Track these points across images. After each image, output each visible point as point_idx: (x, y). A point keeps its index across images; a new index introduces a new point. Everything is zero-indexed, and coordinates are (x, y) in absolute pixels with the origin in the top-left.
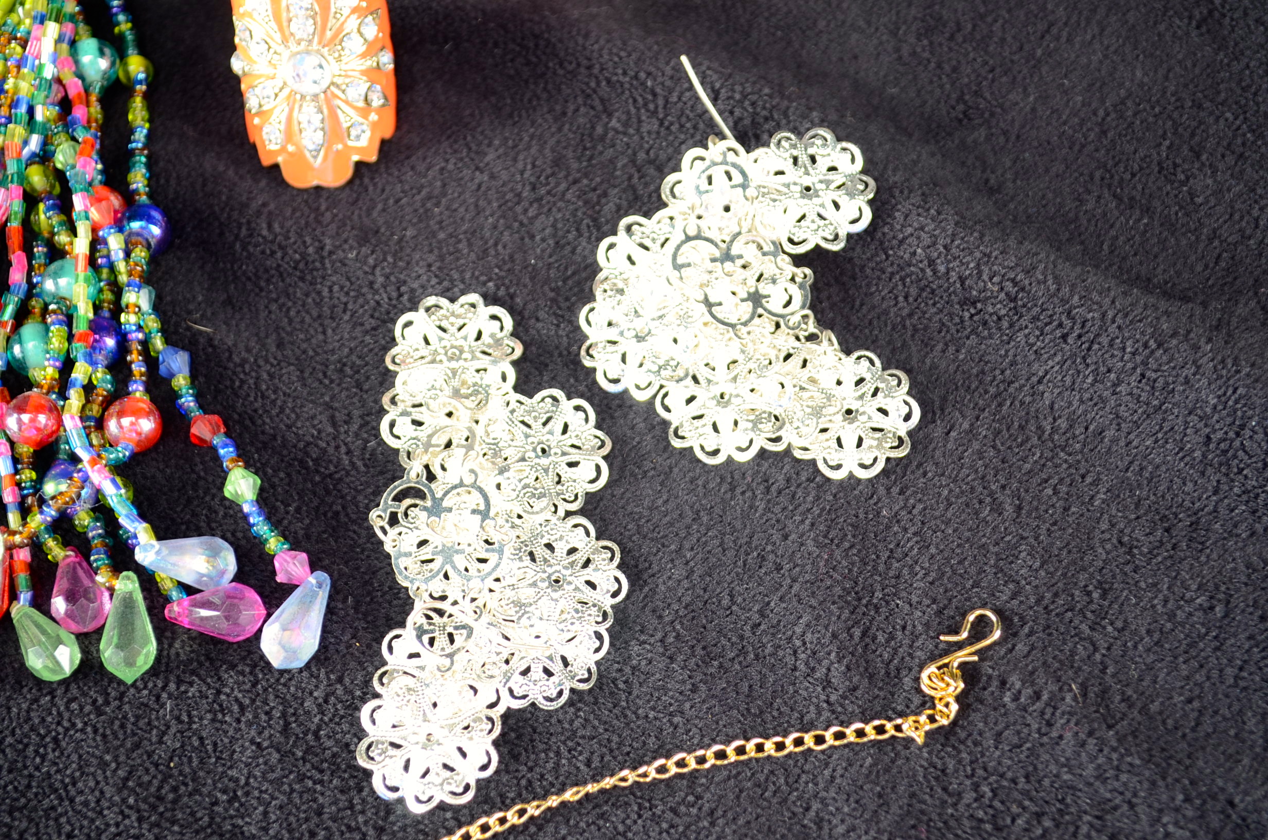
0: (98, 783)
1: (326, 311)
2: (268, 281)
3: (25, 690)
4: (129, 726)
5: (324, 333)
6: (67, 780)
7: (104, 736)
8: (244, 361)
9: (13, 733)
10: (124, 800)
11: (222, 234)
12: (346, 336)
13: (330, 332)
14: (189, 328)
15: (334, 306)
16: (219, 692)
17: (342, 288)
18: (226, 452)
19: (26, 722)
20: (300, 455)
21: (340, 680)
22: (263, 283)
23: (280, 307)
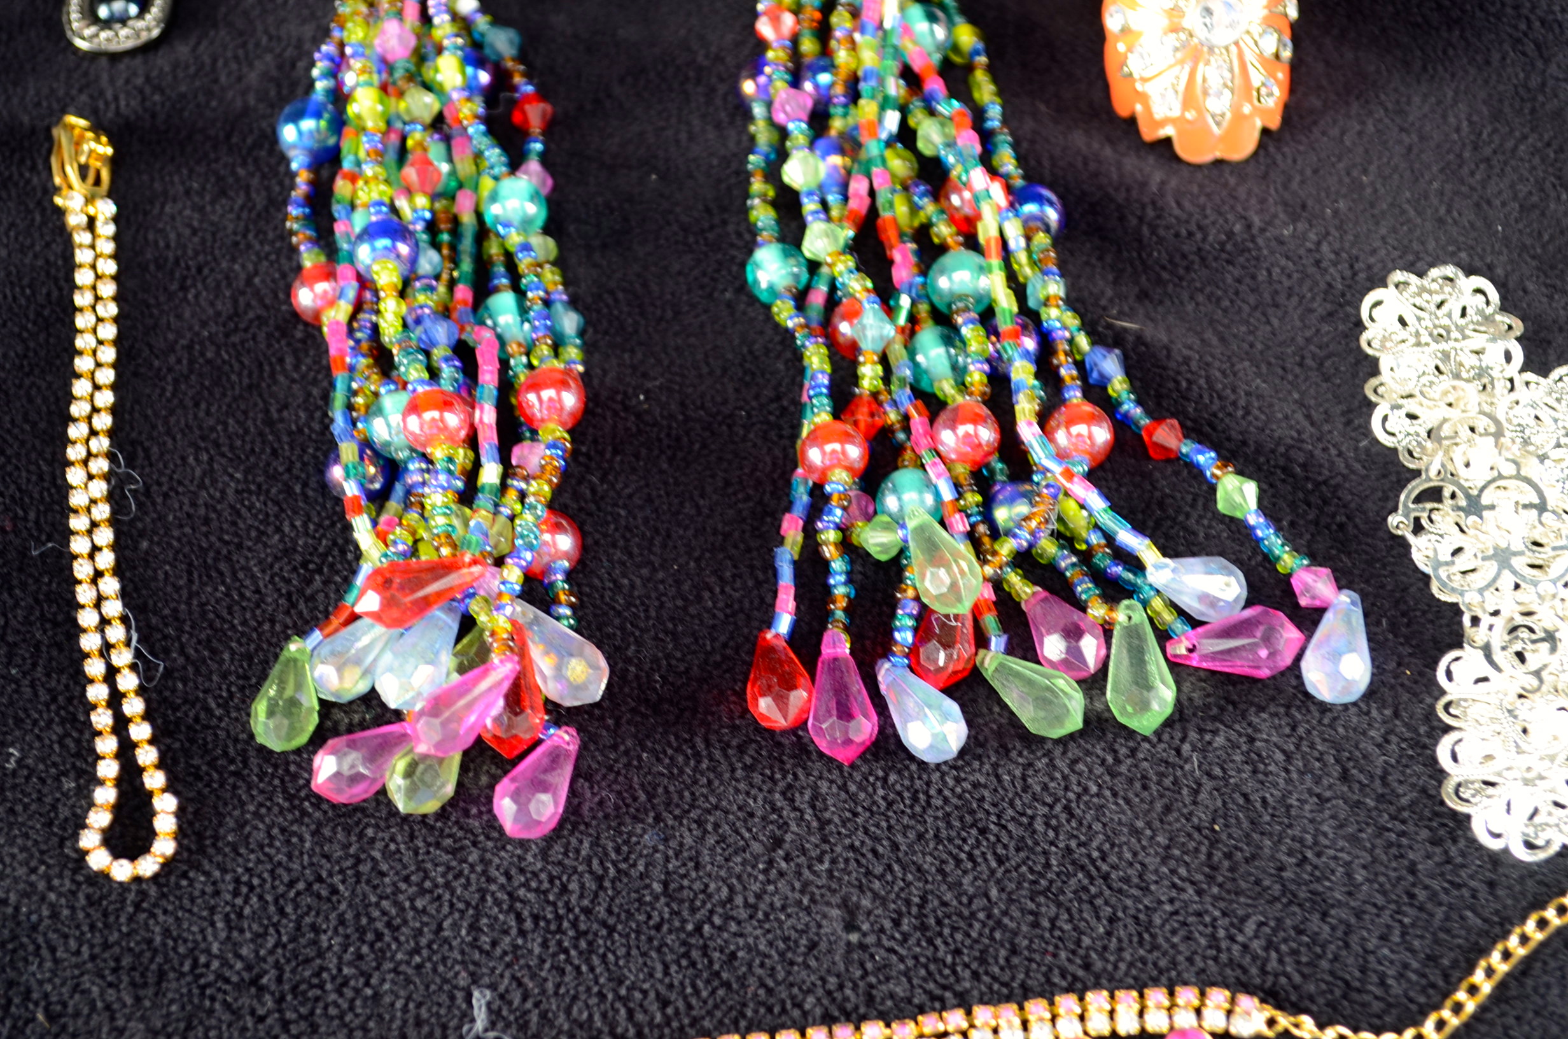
0: (1135, 854)
1: (1267, 298)
2: (1188, 269)
3: (1014, 754)
4: (1154, 787)
5: (1268, 322)
6: (1095, 854)
7: (1128, 801)
8: (1187, 361)
9: (1012, 804)
10: (1173, 872)
11: (1122, 219)
12: (1298, 324)
13: (1275, 322)
14: (1109, 326)
16: (1251, 740)
17: (1283, 269)
18: (1205, 459)
19: (1025, 790)
20: (1282, 462)
21: (1396, 714)
22: (1181, 271)
23: (1209, 298)
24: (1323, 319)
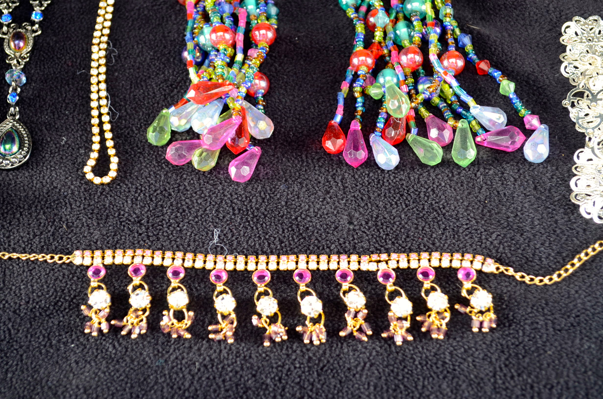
0: (455, 208)
1: (528, 22)
2: (500, 10)
3: (416, 170)
4: (465, 186)
5: (527, 31)
6: (441, 206)
7: (455, 190)
8: (495, 41)
9: (413, 187)
10: (468, 215)
12: (538, 32)
13: (530, 31)
14: (468, 27)
15: (531, 21)
16: (503, 173)
17: (534, 13)
18: (497, 74)
19: (418, 183)
20: (526, 79)
21: (557, 169)
22: (497, 11)
23: (506, 21)
24: (547, 31)
